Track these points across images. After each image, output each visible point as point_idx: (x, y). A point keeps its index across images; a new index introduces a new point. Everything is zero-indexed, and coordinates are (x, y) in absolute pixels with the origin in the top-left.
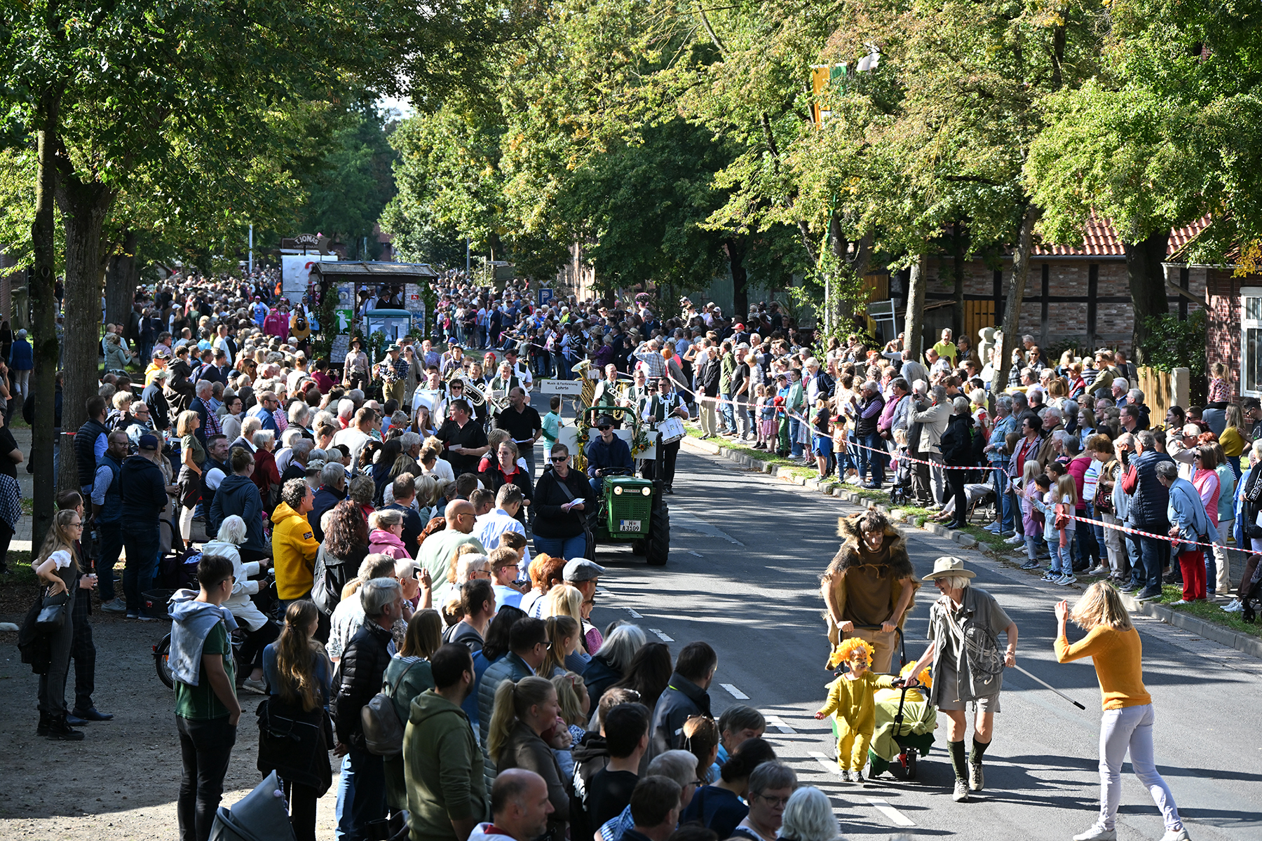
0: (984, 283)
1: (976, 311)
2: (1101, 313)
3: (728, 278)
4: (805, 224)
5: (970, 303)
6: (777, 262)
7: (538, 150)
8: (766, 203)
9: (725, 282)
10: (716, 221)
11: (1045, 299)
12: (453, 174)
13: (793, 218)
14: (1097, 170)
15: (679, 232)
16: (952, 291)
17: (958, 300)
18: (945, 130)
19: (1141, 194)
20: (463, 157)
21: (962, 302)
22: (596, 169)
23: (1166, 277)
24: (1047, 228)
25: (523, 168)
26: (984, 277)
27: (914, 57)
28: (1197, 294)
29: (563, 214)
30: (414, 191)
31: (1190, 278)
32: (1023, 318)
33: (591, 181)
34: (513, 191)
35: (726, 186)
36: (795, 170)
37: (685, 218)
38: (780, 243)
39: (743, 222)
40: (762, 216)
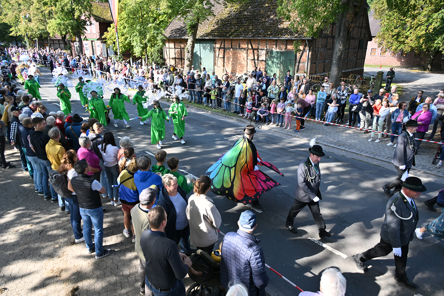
0: (46, 42)
1: (45, 45)
3: (15, 41)
4: (23, 35)
6: (20, 39)
10: (11, 34)
14: (55, 29)
15: (7, 36)
17: (43, 43)
18: (37, 24)
19: (61, 31)
23: (66, 41)
27: (32, 16)
35: (12, 30)
36: (20, 29)
39: (15, 34)
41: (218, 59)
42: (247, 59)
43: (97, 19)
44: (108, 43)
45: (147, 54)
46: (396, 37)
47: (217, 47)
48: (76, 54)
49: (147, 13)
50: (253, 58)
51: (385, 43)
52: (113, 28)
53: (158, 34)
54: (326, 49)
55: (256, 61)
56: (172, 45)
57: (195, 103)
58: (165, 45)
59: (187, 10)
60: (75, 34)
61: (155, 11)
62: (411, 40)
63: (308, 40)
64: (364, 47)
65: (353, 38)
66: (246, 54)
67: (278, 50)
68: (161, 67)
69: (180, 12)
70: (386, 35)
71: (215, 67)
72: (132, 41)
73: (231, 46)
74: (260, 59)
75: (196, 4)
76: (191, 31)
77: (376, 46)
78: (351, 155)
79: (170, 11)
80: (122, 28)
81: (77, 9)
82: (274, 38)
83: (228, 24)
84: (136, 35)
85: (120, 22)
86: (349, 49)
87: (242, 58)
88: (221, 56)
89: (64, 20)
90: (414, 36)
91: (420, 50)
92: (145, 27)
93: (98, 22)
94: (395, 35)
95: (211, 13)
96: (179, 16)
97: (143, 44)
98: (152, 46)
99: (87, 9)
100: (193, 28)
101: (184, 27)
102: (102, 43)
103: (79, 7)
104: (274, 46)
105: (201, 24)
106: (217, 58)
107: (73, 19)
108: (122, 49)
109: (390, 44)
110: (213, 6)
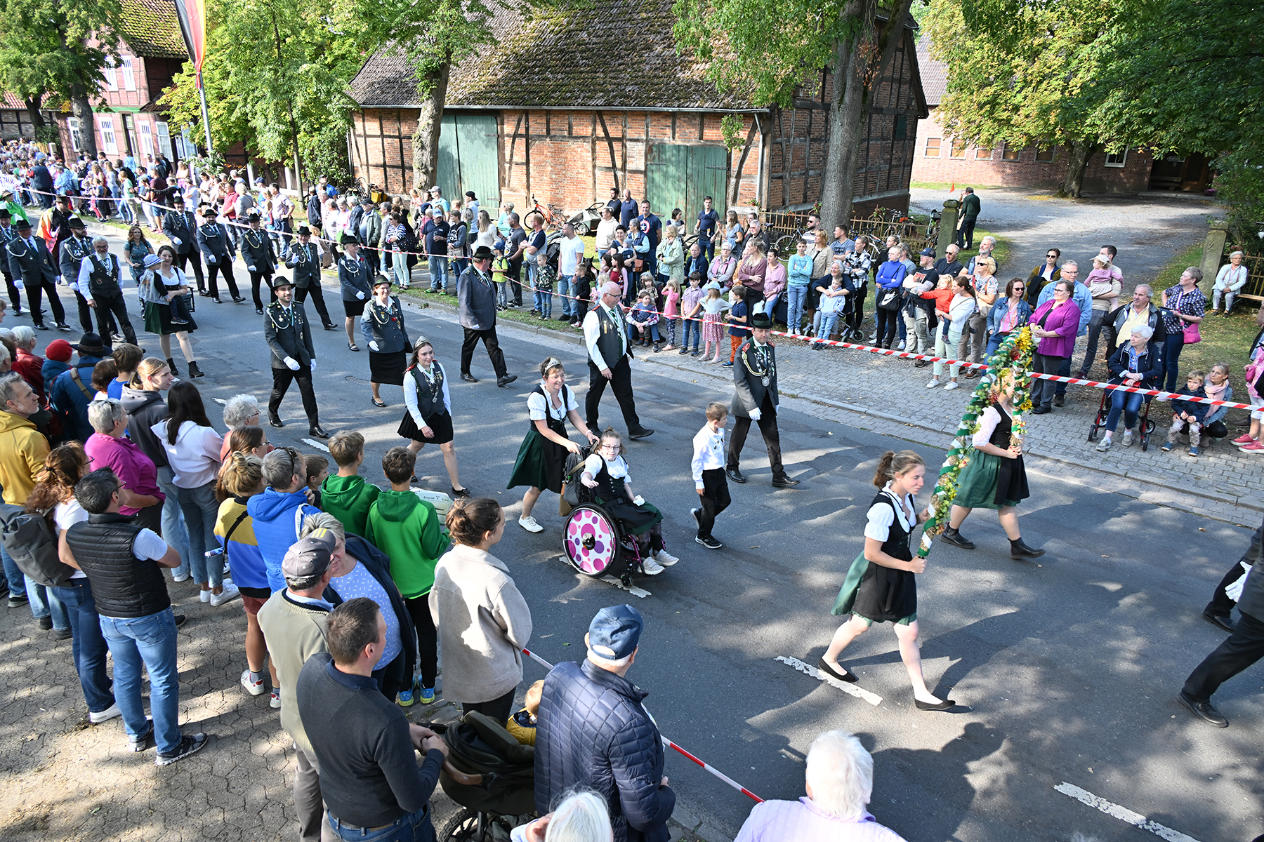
14: (5, 76)
19: (22, 85)
28: (53, 120)
41: (510, 168)
42: (594, 167)
43: (138, 46)
44: (175, 120)
45: (298, 153)
46: (988, 107)
47: (506, 132)
48: (72, 153)
49: (295, 32)
50: (611, 165)
51: (961, 123)
52: (190, 76)
53: (328, 93)
54: (808, 139)
55: (620, 174)
56: (373, 127)
57: (447, 294)
58: (353, 126)
59: (416, 24)
60: (68, 93)
61: (320, 26)
62: (1027, 116)
63: (760, 115)
64: (909, 134)
65: (879, 110)
66: (590, 154)
67: (679, 142)
68: (343, 192)
69: (393, 32)
70: (962, 104)
71: (504, 191)
72: (250, 115)
73: (548, 130)
74: (630, 166)
75: (441, 8)
76: (428, 87)
77: (938, 132)
78: (885, 425)
79: (364, 28)
80: (218, 76)
81: (72, 18)
82: (665, 109)
83: (535, 66)
84: (264, 96)
85: (212, 57)
86: (868, 139)
87: (579, 164)
88: (519, 157)
89: (32, 52)
90: (1034, 104)
91: (1050, 143)
92: (288, 74)
93: (142, 58)
94: (986, 103)
95: (486, 35)
96: (391, 43)
97: (285, 124)
98: (311, 131)
99: (107, 17)
100: (434, 77)
101: (407, 76)
102: (156, 120)
103: (80, 11)
104: (669, 131)
105: (458, 66)
106: (507, 166)
107: (62, 47)
108: (220, 139)
109: (974, 126)
110: (491, 14)
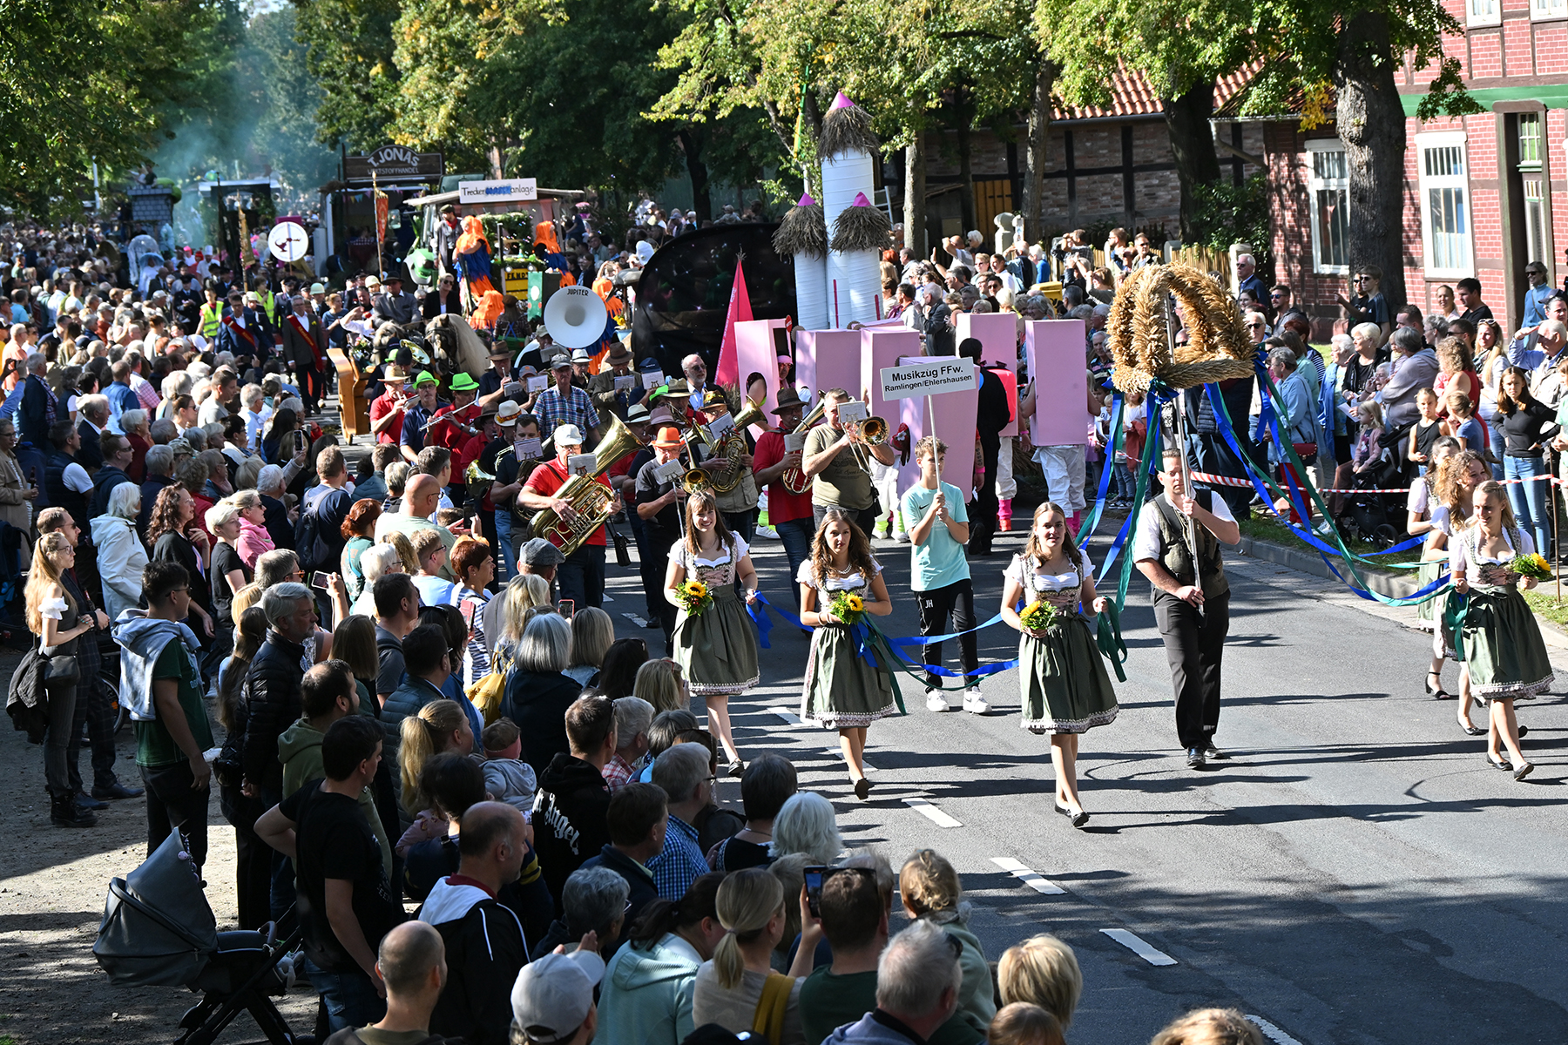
0: (995, 160)
1: (989, 193)
2: (1140, 185)
3: (686, 177)
4: (774, 104)
5: (980, 184)
7: (440, 38)
8: (724, 82)
9: (682, 183)
10: (665, 108)
11: (1071, 173)
12: (339, 73)
13: (758, 99)
15: (621, 127)
16: (957, 171)
17: (967, 182)
19: (1177, 37)
20: (348, 54)
21: (971, 184)
22: (513, 56)
23: (1214, 133)
24: (1068, 88)
25: (423, 61)
26: (995, 152)
28: (1254, 153)
29: (476, 114)
30: (292, 100)
31: (1244, 134)
32: (1046, 198)
33: (507, 71)
34: (413, 91)
35: (673, 65)
36: (757, 39)
37: (627, 109)
38: (743, 129)
39: (697, 107)
40: (721, 98)
60: (1331, 55)
